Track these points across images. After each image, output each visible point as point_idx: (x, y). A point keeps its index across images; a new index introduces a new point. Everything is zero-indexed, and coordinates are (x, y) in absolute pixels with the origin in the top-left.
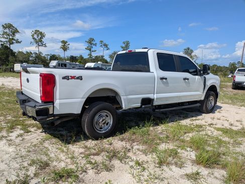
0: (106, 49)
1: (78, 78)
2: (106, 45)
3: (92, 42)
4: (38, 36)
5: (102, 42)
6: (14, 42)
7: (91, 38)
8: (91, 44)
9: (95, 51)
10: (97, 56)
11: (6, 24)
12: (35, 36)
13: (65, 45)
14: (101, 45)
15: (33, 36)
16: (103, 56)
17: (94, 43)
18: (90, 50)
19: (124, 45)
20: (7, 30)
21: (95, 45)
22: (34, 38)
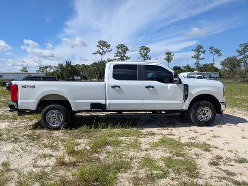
0: (217, 55)
1: (32, 87)
2: (217, 51)
3: (200, 50)
4: (144, 51)
5: (212, 48)
6: (125, 58)
7: (199, 46)
8: (199, 52)
9: (203, 59)
10: (205, 65)
11: (119, 45)
12: (142, 52)
13: (169, 56)
14: (211, 51)
15: (140, 52)
16: (212, 64)
17: (202, 50)
18: (197, 58)
19: (240, 49)
20: (120, 50)
21: (204, 52)
22: (141, 54)
